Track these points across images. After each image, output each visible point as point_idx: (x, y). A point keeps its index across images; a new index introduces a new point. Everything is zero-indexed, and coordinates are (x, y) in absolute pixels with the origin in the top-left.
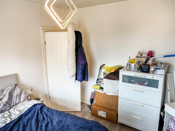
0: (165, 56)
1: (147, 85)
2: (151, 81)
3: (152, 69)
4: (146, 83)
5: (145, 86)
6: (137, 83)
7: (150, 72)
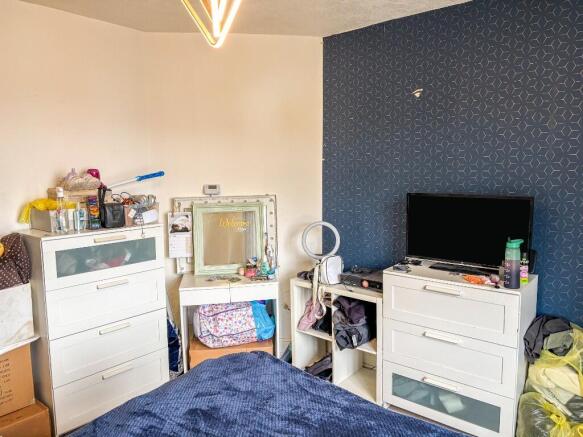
0: (141, 178)
1: (131, 261)
2: (138, 245)
3: (131, 213)
4: (128, 257)
5: (127, 263)
6: (104, 265)
7: (127, 223)
